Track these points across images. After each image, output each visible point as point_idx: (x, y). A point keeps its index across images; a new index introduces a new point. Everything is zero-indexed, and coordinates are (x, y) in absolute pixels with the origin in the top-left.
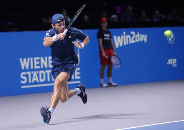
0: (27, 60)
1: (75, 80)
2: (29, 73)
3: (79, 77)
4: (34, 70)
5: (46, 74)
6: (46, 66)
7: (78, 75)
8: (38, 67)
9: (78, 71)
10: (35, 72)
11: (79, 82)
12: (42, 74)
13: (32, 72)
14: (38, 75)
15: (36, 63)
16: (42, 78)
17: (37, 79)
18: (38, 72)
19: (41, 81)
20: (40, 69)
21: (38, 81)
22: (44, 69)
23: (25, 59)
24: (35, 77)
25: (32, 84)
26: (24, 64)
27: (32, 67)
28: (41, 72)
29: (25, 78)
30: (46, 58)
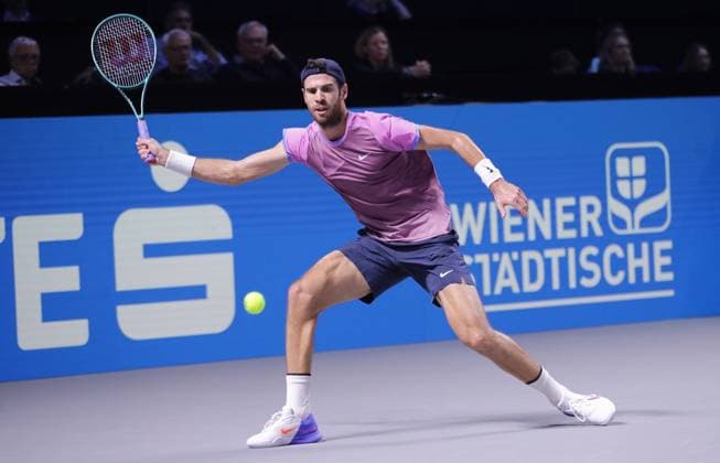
0: (476, 213)
1: (654, 285)
2: (483, 259)
3: (669, 276)
4: (503, 247)
5: (548, 262)
6: (547, 234)
7: (665, 269)
8: (519, 237)
9: (664, 253)
10: (506, 256)
11: (670, 293)
12: (533, 263)
13: (496, 257)
14: (517, 265)
16: (533, 278)
17: (512, 282)
18: (515, 256)
19: (529, 287)
20: (525, 245)
21: (516, 289)
22: (540, 244)
23: (468, 208)
24: (506, 276)
26: (465, 227)
27: (494, 239)
28: (527, 255)
30: (546, 203)
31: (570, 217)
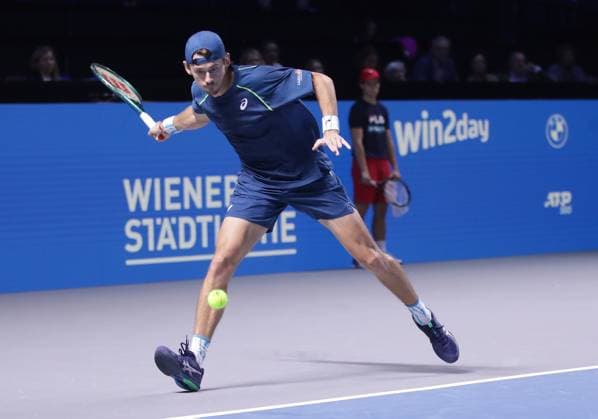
0: (143, 186)
1: (281, 245)
2: (148, 222)
3: (292, 239)
4: (165, 214)
5: (199, 226)
6: (199, 204)
7: (289, 233)
8: (177, 206)
9: (289, 221)
10: (166, 220)
11: (293, 252)
12: (187, 227)
13: (159, 221)
14: (175, 228)
15: (170, 194)
16: (187, 238)
17: (171, 241)
18: (174, 220)
19: (184, 245)
20: (182, 213)
21: (174, 247)
22: (193, 212)
23: (138, 183)
24: (167, 236)
25: (156, 254)
26: (135, 197)
27: (158, 207)
28: (183, 220)
29: (137, 236)
30: (199, 180)
31: (217, 192)
